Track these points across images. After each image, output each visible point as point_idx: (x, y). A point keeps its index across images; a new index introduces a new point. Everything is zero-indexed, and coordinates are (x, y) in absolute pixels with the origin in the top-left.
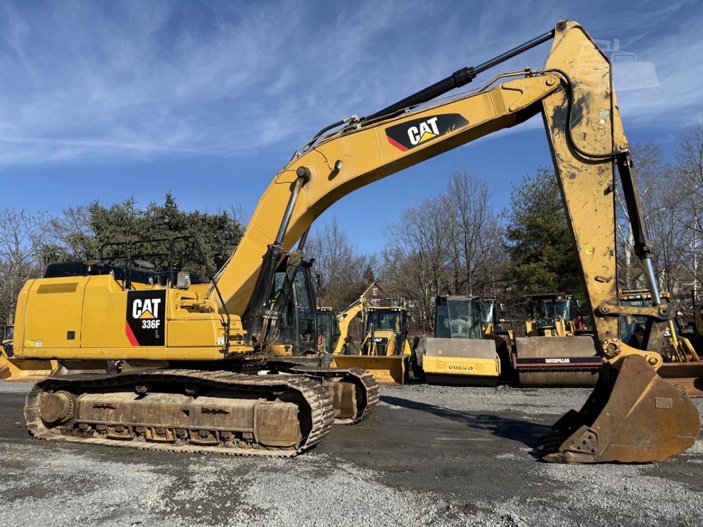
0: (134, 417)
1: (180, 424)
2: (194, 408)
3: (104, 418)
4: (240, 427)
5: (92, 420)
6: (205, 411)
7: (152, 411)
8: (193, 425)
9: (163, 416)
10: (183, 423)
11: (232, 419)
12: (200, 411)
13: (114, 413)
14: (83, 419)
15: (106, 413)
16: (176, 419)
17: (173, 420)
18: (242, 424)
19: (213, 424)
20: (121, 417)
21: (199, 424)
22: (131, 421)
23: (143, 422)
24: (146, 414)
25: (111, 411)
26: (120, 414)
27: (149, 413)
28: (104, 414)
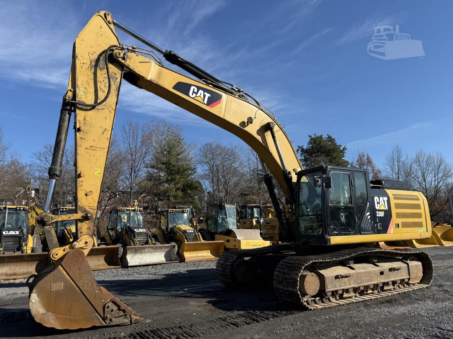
0: (359, 281)
1: (381, 280)
2: (385, 269)
3: (343, 285)
4: (404, 276)
5: (336, 288)
6: (391, 270)
7: (367, 275)
8: (386, 279)
9: (373, 277)
10: (383, 279)
11: (400, 272)
12: (388, 270)
13: (348, 280)
14: (330, 289)
15: (343, 281)
16: (378, 278)
17: (378, 279)
18: (405, 275)
19: (394, 277)
20: (352, 282)
21: (389, 278)
22: (358, 284)
23: (364, 283)
24: (365, 277)
25: (346, 279)
26: (351, 280)
27: (366, 276)
28: (342, 282)
